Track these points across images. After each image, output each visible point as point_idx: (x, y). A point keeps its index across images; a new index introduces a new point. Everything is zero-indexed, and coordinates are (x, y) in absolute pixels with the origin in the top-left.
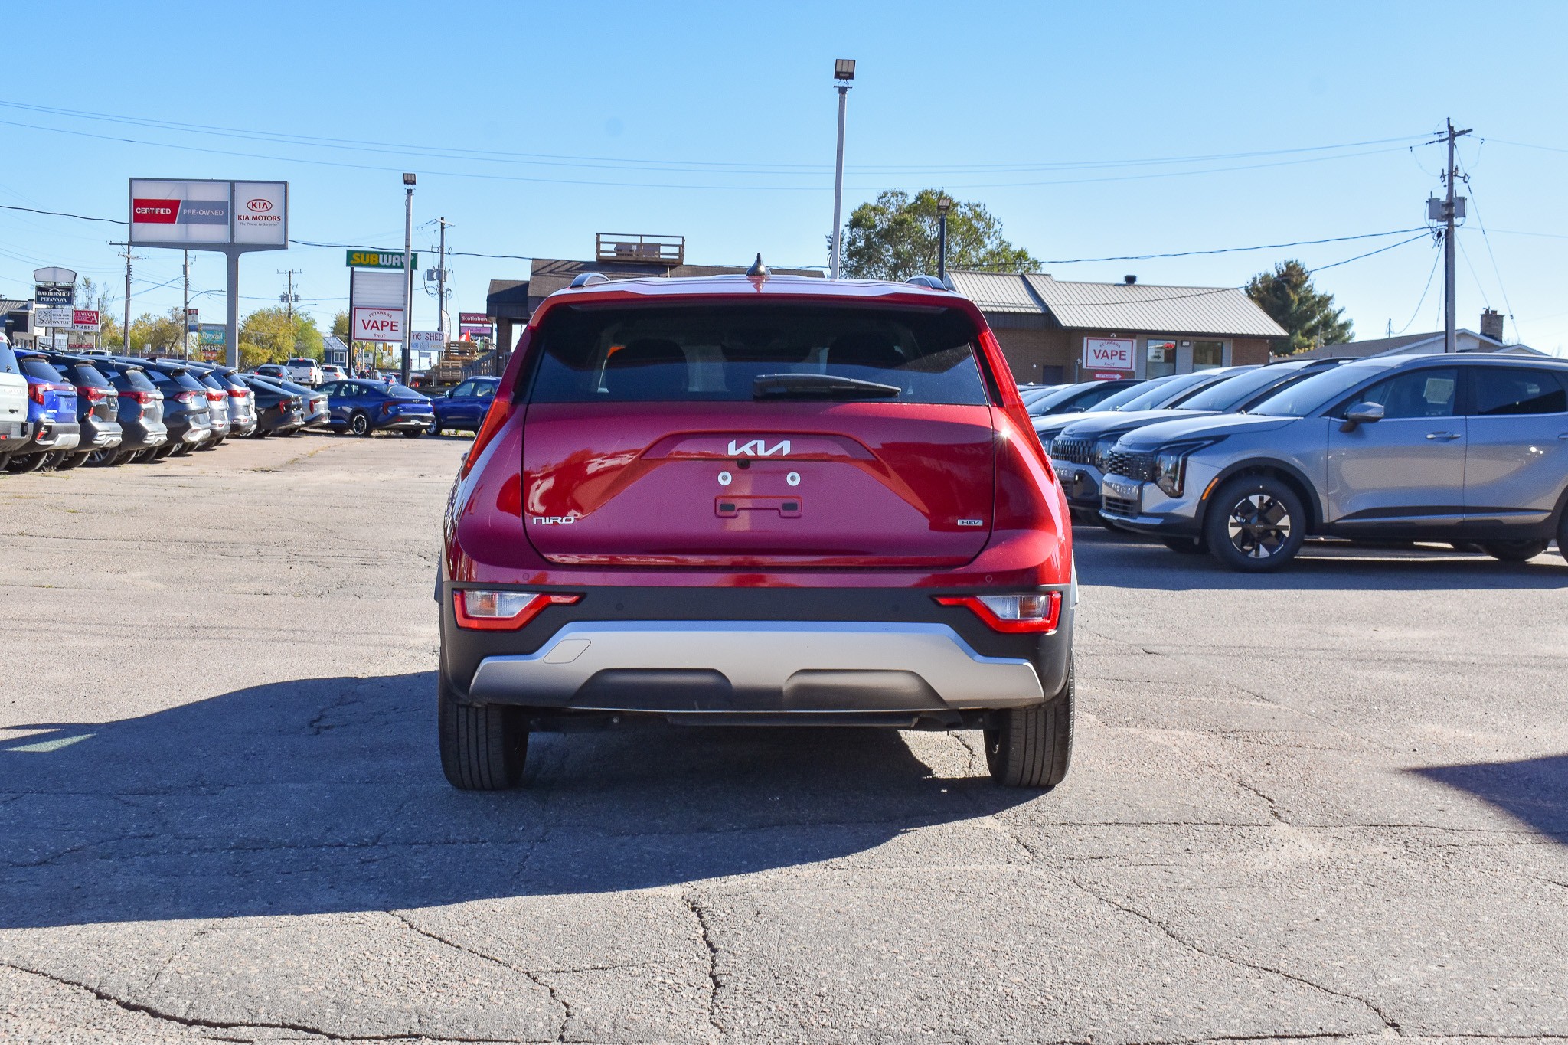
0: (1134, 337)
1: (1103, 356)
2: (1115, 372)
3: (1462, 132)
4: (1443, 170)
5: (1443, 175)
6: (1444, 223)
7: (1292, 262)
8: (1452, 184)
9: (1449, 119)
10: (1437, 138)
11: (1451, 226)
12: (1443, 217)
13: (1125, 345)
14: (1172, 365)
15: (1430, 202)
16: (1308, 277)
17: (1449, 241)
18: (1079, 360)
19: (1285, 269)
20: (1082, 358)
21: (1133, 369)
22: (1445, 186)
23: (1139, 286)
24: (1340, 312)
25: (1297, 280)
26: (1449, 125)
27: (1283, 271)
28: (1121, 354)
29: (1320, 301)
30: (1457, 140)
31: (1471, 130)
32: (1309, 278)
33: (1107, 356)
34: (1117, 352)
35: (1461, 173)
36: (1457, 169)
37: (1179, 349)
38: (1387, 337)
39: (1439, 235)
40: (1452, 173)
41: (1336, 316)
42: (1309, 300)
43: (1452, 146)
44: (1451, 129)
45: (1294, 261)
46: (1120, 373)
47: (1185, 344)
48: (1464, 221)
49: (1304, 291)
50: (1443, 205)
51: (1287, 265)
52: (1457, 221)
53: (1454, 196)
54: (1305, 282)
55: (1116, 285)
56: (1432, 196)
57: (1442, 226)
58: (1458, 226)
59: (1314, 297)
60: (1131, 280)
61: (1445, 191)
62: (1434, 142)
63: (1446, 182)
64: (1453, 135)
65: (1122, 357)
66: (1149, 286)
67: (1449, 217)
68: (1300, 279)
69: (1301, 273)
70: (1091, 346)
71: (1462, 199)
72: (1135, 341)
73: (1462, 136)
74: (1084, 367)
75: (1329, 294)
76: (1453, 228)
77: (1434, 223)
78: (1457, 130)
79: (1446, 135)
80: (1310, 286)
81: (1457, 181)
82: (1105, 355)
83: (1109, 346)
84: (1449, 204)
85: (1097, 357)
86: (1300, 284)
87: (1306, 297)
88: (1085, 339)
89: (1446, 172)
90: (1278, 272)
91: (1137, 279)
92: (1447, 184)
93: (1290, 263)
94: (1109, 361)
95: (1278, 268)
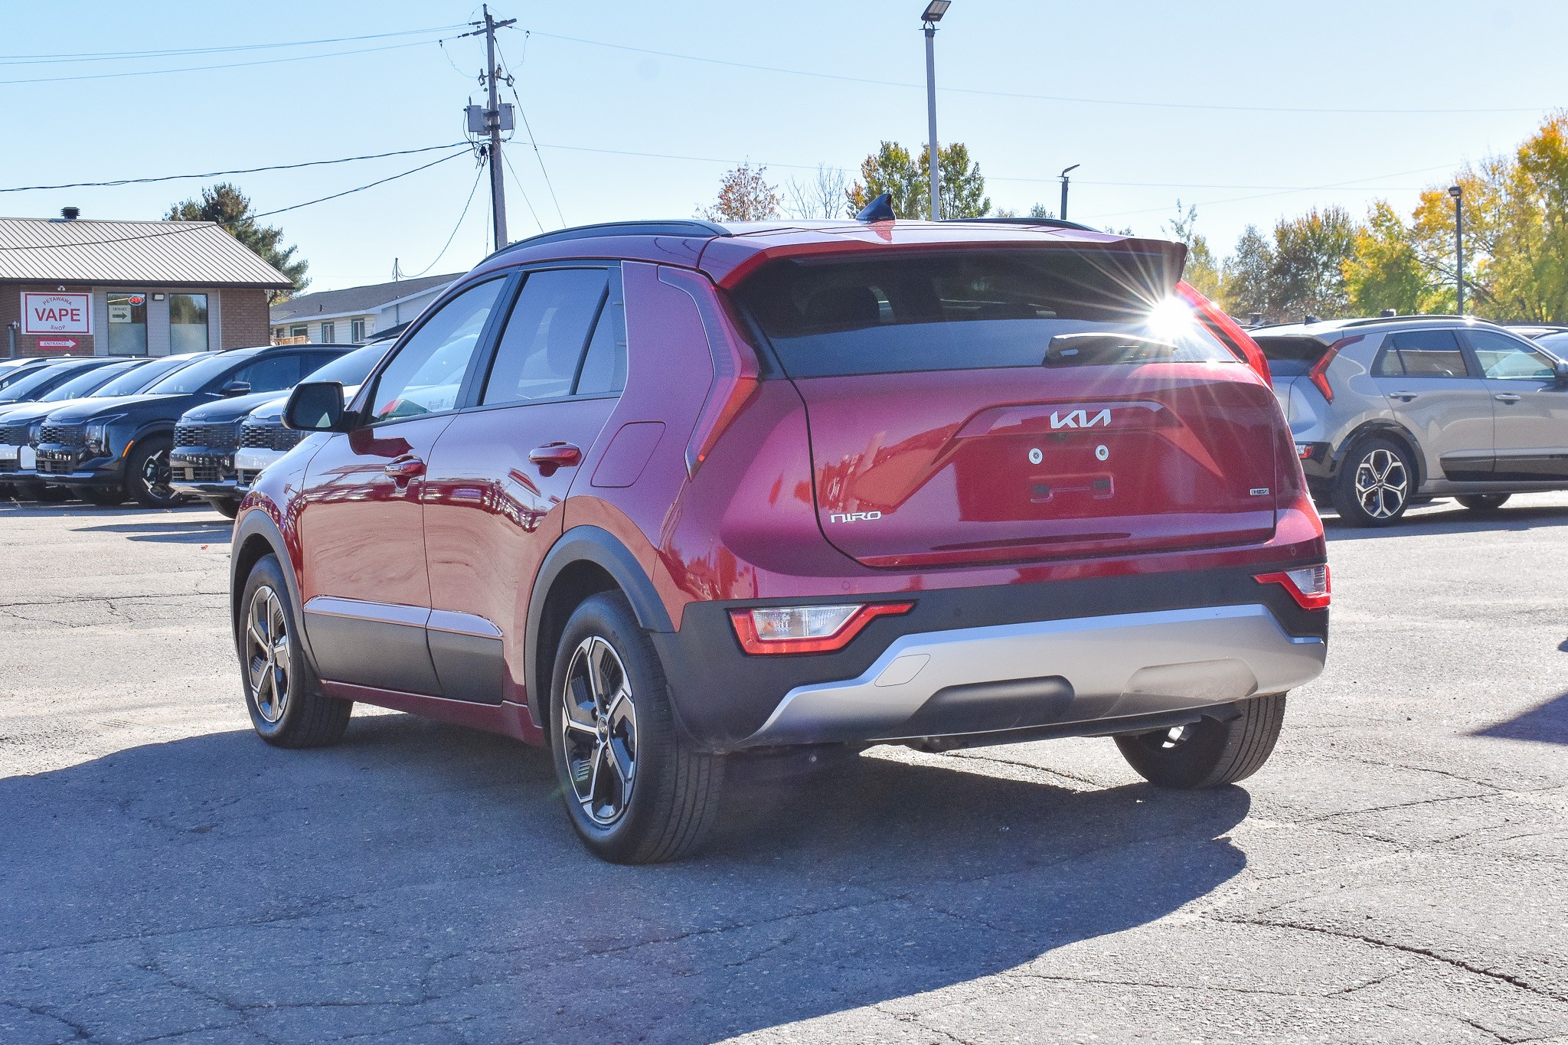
0: (90, 290)
1: (48, 317)
2: (65, 338)
3: (504, 23)
4: (482, 70)
5: (482, 77)
6: (487, 137)
7: (224, 187)
8: (495, 87)
9: (485, 5)
10: (474, 29)
11: (496, 140)
12: (485, 129)
13: (78, 302)
14: (142, 326)
15: (468, 110)
16: (246, 206)
17: (494, 159)
18: (15, 323)
19: (215, 196)
20: (19, 320)
21: (91, 333)
22: (486, 90)
23: (83, 222)
24: (290, 251)
25: (232, 210)
26: (486, 13)
27: (213, 199)
28: (73, 314)
29: (264, 238)
30: (498, 33)
31: (514, 21)
32: (249, 208)
33: (54, 317)
34: (67, 311)
35: (504, 75)
36: (499, 68)
37: (150, 304)
38: (395, 281)
39: (483, 151)
40: (494, 74)
41: (287, 255)
42: (250, 237)
43: (491, 40)
44: (488, 18)
45: (227, 186)
46: (73, 338)
47: (157, 297)
48: (512, 134)
49: (242, 226)
50: (485, 115)
51: (218, 190)
52: (503, 134)
53: (498, 103)
54: (243, 212)
55: (51, 221)
56: (470, 103)
57: (485, 140)
58: (505, 141)
59: (255, 232)
60: (71, 214)
61: (486, 96)
62: (468, 34)
63: (487, 85)
64: (491, 26)
65: (75, 317)
66: (98, 222)
67: (495, 128)
68: (236, 210)
69: (237, 200)
70: (32, 304)
71: (509, 107)
72: (90, 295)
73: (503, 28)
74: (24, 332)
75: (275, 229)
76: (499, 143)
77: (475, 137)
78: (496, 19)
79: (483, 26)
80: (249, 218)
81: (500, 84)
82: (51, 315)
83: (56, 303)
84: (492, 114)
85: (40, 319)
86: (237, 215)
87: (245, 232)
88: (23, 294)
89: (486, 73)
90: (207, 201)
91: (81, 212)
92: (488, 88)
93: (221, 188)
94: (58, 324)
95: (206, 195)
